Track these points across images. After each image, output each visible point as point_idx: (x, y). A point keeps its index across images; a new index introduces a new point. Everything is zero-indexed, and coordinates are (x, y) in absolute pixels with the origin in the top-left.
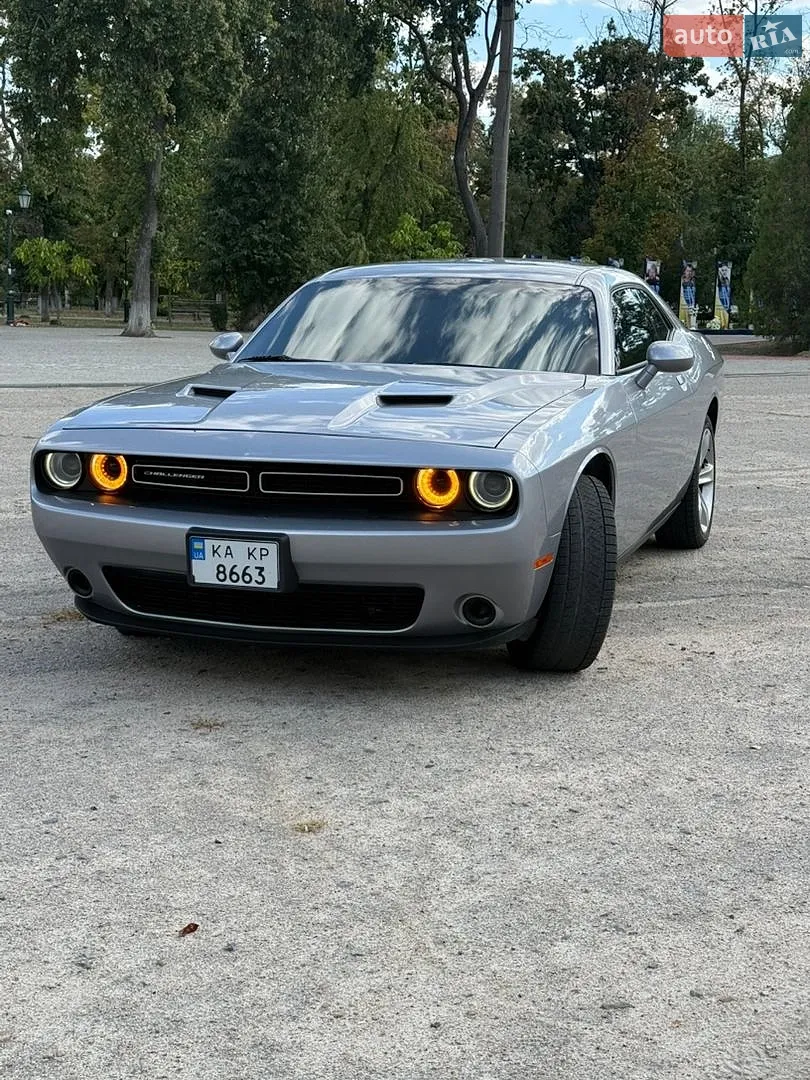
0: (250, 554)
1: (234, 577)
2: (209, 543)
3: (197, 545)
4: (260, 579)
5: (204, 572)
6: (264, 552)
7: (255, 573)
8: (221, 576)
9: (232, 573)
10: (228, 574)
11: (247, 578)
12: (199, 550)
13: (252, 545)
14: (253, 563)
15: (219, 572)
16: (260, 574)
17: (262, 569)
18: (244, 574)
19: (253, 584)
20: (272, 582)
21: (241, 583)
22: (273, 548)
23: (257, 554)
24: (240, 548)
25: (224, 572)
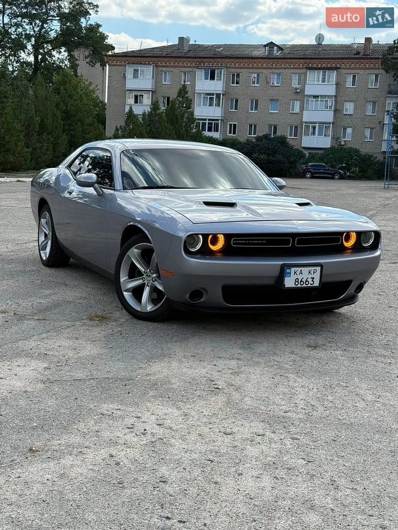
0: (310, 272)
1: (302, 283)
2: (293, 269)
3: (288, 271)
4: (312, 283)
5: (289, 282)
6: (315, 271)
7: (310, 280)
8: (297, 283)
9: (301, 281)
10: (299, 281)
11: (307, 283)
12: (288, 273)
13: (310, 268)
14: (310, 276)
15: (296, 282)
16: (312, 281)
17: (313, 278)
18: (306, 281)
19: (309, 285)
20: (316, 284)
21: (304, 285)
22: (319, 269)
23: (312, 272)
24: (305, 270)
25: (298, 282)
